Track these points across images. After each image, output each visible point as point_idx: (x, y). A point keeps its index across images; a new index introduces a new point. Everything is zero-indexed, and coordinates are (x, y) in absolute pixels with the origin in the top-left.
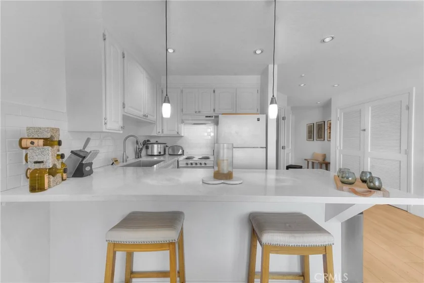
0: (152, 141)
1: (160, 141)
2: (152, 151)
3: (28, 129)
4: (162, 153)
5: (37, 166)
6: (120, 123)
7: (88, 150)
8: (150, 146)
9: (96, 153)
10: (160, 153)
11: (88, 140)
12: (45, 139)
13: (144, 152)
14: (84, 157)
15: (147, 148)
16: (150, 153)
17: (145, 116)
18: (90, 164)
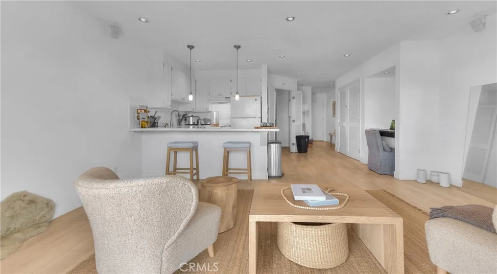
0: (190, 115)
1: (194, 115)
2: (189, 122)
3: (140, 106)
4: (196, 123)
5: (143, 120)
6: (170, 103)
7: (156, 116)
8: (187, 118)
9: (160, 117)
10: (194, 123)
11: (156, 112)
12: (145, 110)
13: (183, 122)
14: (155, 119)
15: (186, 120)
16: (187, 123)
17: (183, 99)
18: (157, 123)
